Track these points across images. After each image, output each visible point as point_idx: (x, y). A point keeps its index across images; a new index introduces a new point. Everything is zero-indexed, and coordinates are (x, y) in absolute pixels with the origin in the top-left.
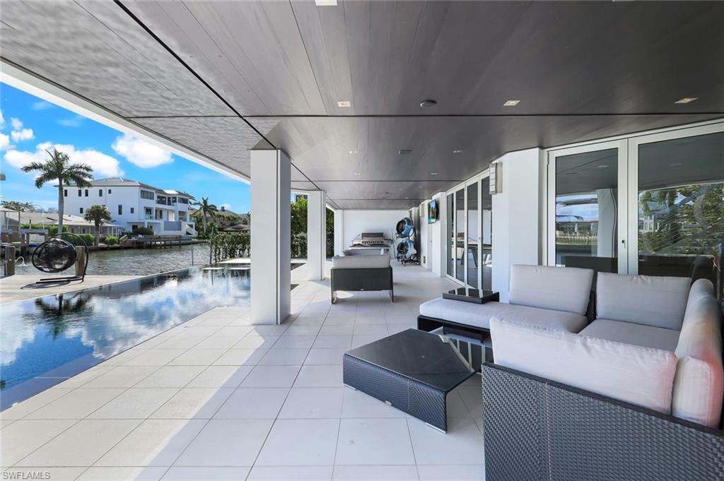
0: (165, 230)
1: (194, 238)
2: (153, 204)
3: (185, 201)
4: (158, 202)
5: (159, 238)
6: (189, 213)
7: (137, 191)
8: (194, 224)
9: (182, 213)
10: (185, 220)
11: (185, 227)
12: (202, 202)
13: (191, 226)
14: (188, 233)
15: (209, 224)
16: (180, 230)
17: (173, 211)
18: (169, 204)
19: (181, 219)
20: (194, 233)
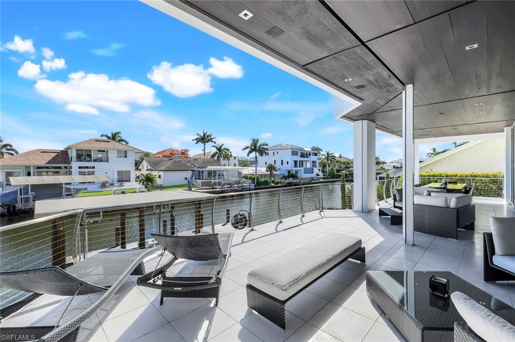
0: (304, 173)
1: (321, 178)
2: (298, 158)
3: (316, 154)
4: (301, 157)
5: (302, 179)
6: (318, 162)
7: (290, 152)
8: (321, 168)
9: (314, 162)
10: (316, 167)
11: (316, 170)
12: (326, 154)
13: (319, 170)
14: (317, 175)
15: (330, 168)
16: (313, 173)
17: (309, 161)
18: (307, 157)
19: (313, 166)
20: (321, 174)
